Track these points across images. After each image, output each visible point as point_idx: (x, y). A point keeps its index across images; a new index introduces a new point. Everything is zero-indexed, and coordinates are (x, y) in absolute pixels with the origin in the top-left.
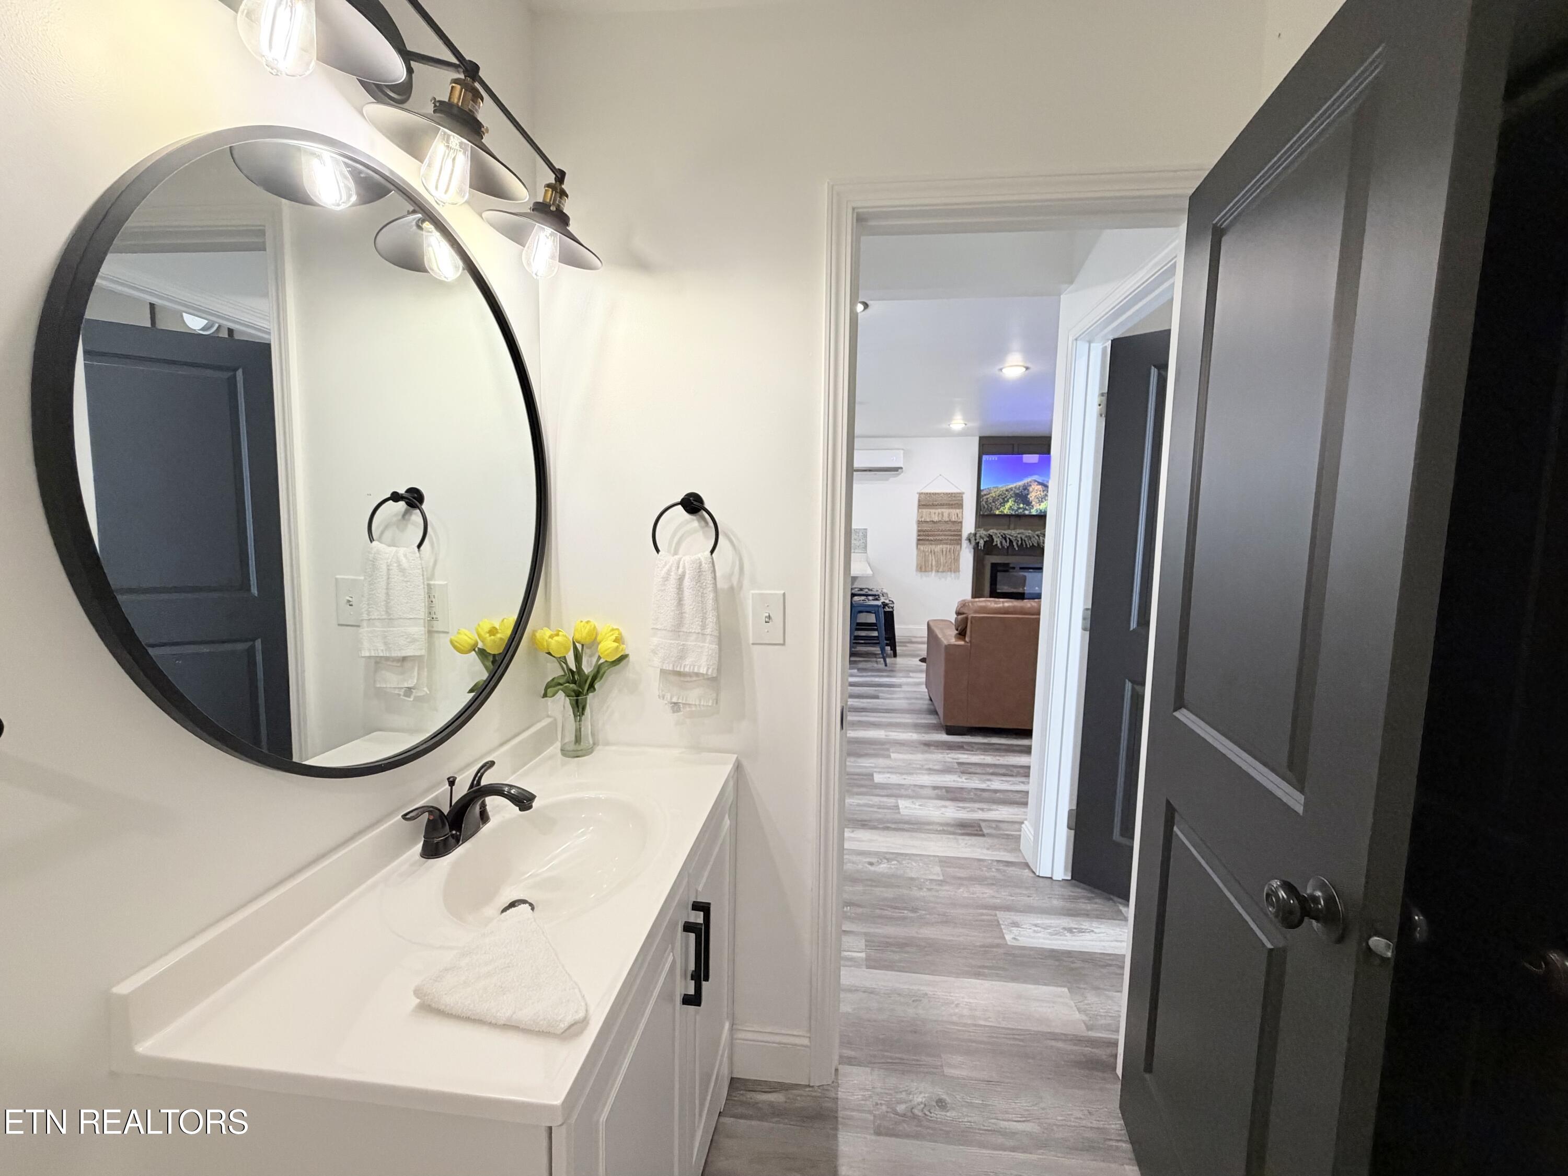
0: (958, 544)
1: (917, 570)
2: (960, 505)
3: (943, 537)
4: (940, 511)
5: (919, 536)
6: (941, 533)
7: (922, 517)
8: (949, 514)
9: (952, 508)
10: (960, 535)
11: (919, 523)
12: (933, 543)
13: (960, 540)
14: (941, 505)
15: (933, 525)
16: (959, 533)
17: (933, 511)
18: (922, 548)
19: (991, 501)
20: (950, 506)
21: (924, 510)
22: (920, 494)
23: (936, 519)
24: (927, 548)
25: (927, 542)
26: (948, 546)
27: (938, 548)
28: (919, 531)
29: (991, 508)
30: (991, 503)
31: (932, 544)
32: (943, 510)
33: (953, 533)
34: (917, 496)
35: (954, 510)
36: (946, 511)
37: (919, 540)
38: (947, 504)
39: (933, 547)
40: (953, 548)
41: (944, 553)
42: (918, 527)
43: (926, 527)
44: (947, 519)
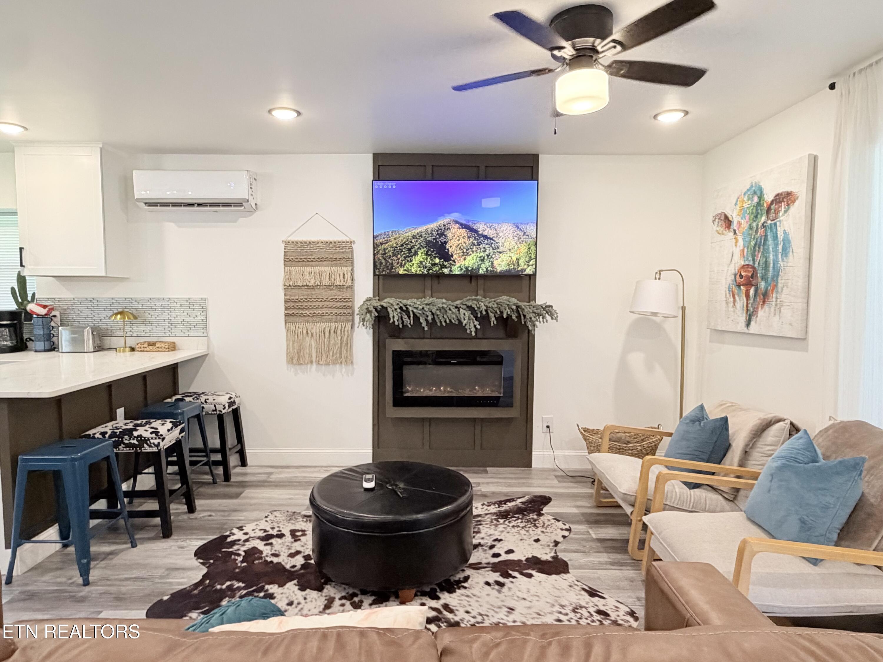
0: (348, 321)
1: (288, 362)
2: (349, 261)
3: (324, 311)
4: (317, 269)
5: (286, 309)
6: (321, 304)
7: (290, 279)
8: (333, 275)
9: (336, 265)
10: (351, 308)
11: (287, 288)
12: (310, 319)
13: (353, 314)
14: (321, 260)
15: (308, 292)
16: (350, 304)
17: (307, 269)
18: (292, 327)
19: (391, 253)
20: (335, 261)
21: (293, 269)
22: (287, 243)
23: (312, 282)
24: (300, 327)
25: (302, 319)
26: (333, 324)
27: (317, 328)
28: (286, 302)
29: (392, 264)
30: (390, 256)
31: (307, 322)
32: (323, 269)
33: (339, 304)
34: (283, 245)
35: (339, 268)
36: (326, 270)
37: (286, 315)
38: (326, 259)
39: (310, 326)
40: (340, 328)
41: (327, 336)
42: (285, 295)
43: (298, 295)
44: (328, 283)
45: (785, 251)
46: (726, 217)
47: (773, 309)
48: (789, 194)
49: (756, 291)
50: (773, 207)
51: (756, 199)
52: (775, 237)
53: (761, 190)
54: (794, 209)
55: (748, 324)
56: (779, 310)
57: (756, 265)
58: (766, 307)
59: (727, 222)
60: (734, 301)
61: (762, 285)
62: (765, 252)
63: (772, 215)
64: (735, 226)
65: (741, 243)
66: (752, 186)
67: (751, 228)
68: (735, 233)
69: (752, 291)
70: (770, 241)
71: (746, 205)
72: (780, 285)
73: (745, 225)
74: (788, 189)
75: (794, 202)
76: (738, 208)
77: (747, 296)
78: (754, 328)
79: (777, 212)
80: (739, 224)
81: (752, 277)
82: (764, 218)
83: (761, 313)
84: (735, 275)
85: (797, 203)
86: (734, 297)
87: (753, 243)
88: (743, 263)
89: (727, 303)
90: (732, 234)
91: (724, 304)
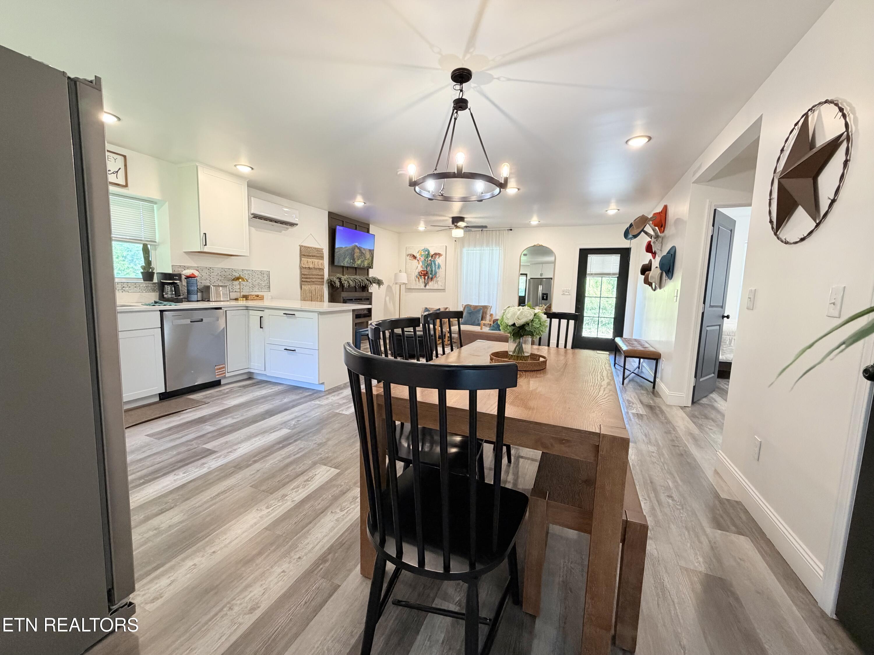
0: (322, 285)
2: (321, 257)
3: (314, 280)
4: (313, 260)
5: (301, 278)
6: (314, 276)
7: (302, 264)
8: (318, 263)
9: (318, 259)
10: (323, 279)
11: (301, 268)
12: (309, 283)
13: (323, 282)
14: (313, 256)
15: (309, 271)
16: (322, 277)
17: (309, 260)
18: (303, 287)
20: (318, 257)
21: (303, 259)
22: (301, 246)
23: (311, 266)
24: (306, 287)
25: (306, 283)
26: (318, 286)
27: (313, 287)
28: (301, 274)
31: (309, 285)
33: (319, 277)
34: (299, 247)
35: (320, 261)
36: (316, 261)
37: (301, 281)
38: (316, 256)
39: (310, 287)
40: (320, 288)
41: (316, 291)
42: (300, 271)
43: (306, 272)
44: (316, 267)
45: (439, 268)
46: (414, 256)
47: (435, 282)
48: (439, 254)
49: (428, 277)
50: (434, 256)
51: (427, 253)
52: (435, 264)
53: (429, 251)
54: (441, 258)
55: (425, 286)
56: (437, 282)
57: (428, 270)
58: (432, 282)
59: (415, 257)
60: (419, 280)
61: (431, 276)
62: (431, 267)
63: (433, 258)
64: (418, 258)
65: (421, 264)
66: (425, 249)
67: (425, 260)
68: (418, 260)
69: (426, 277)
70: (433, 265)
71: (422, 254)
72: (437, 276)
73: (422, 259)
74: (439, 252)
75: (441, 256)
76: (419, 254)
77: (425, 279)
78: (427, 287)
79: (435, 258)
80: (420, 258)
81: (426, 273)
82: (430, 258)
83: (430, 283)
84: (419, 273)
85: (442, 256)
86: (419, 279)
87: (426, 264)
88: (422, 269)
89: (416, 280)
90: (416, 261)
91: (414, 281)
